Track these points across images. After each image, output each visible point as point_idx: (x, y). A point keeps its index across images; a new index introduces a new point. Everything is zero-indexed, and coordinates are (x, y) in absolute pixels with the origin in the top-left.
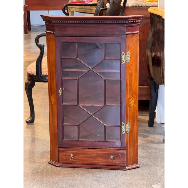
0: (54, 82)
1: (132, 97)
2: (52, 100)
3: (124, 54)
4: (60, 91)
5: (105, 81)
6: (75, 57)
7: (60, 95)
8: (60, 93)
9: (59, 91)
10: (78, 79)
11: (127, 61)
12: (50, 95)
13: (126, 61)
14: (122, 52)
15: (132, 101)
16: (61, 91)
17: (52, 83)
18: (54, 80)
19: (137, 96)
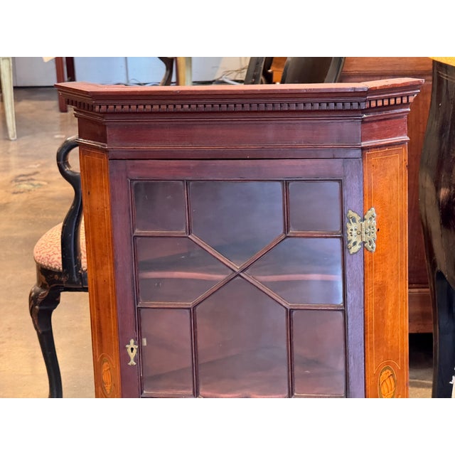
0: (110, 318)
1: (385, 369)
2: (106, 377)
3: (354, 221)
4: (132, 349)
5: (289, 313)
6: (183, 231)
7: (132, 362)
8: (132, 355)
9: (129, 350)
10: (195, 307)
11: (367, 245)
12: (98, 360)
13: (364, 243)
14: (350, 212)
15: (388, 382)
16: (135, 351)
17: (103, 320)
18: (110, 312)
19: (403, 362)
